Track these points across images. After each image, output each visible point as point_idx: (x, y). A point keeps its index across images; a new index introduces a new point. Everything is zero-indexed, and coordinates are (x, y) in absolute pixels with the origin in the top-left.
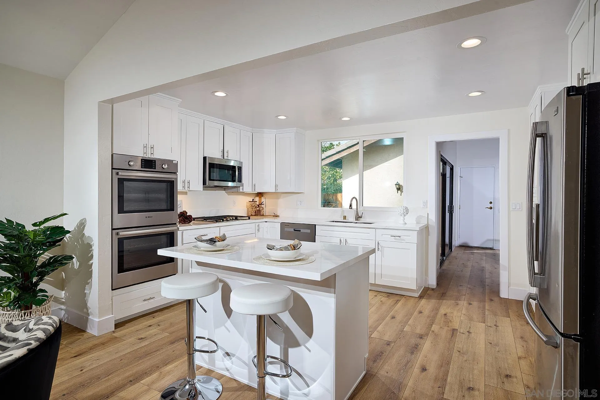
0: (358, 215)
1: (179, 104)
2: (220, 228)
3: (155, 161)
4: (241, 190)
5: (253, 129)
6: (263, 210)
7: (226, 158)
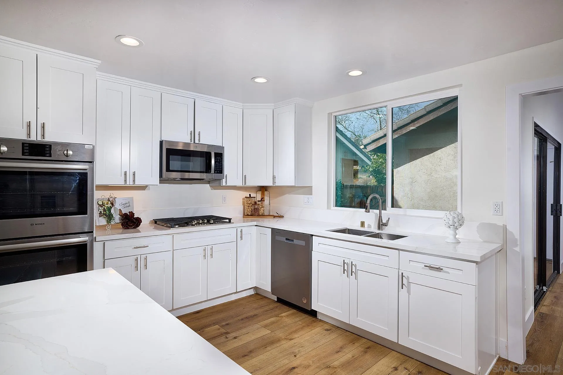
0: (382, 222)
1: (97, 67)
2: (173, 236)
3: (50, 146)
4: (224, 184)
5: (244, 104)
6: (262, 209)
7: (197, 141)
